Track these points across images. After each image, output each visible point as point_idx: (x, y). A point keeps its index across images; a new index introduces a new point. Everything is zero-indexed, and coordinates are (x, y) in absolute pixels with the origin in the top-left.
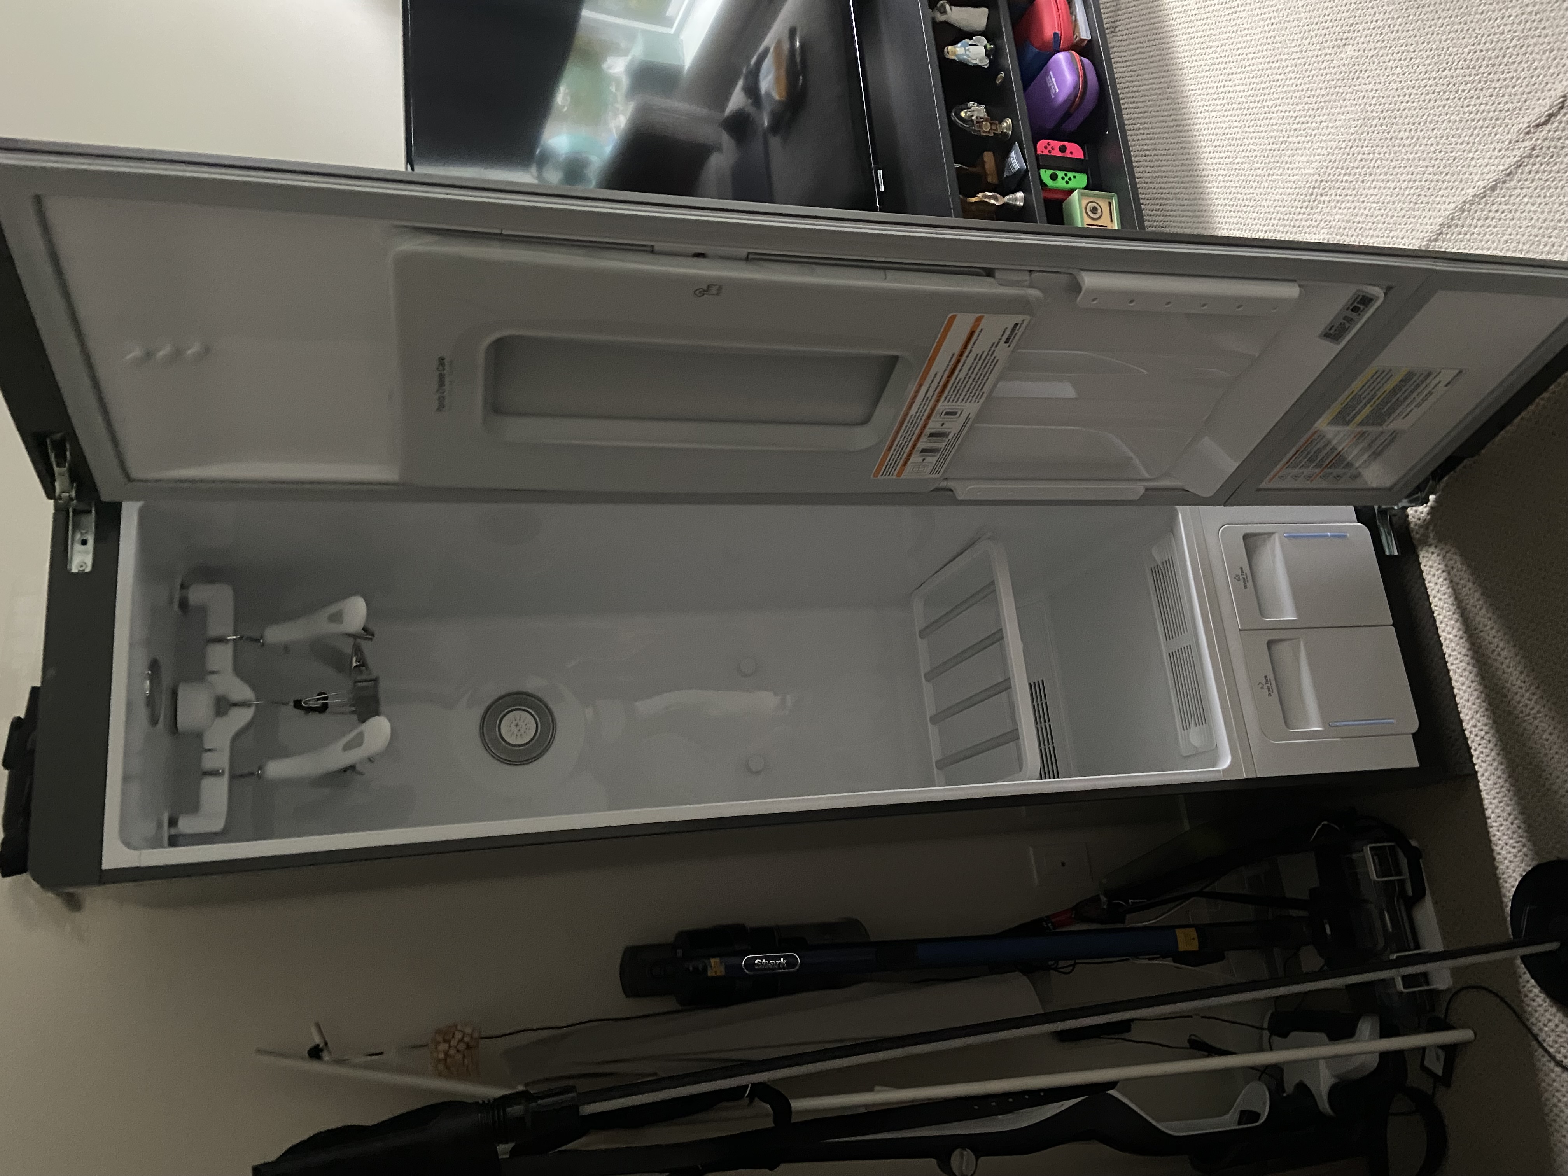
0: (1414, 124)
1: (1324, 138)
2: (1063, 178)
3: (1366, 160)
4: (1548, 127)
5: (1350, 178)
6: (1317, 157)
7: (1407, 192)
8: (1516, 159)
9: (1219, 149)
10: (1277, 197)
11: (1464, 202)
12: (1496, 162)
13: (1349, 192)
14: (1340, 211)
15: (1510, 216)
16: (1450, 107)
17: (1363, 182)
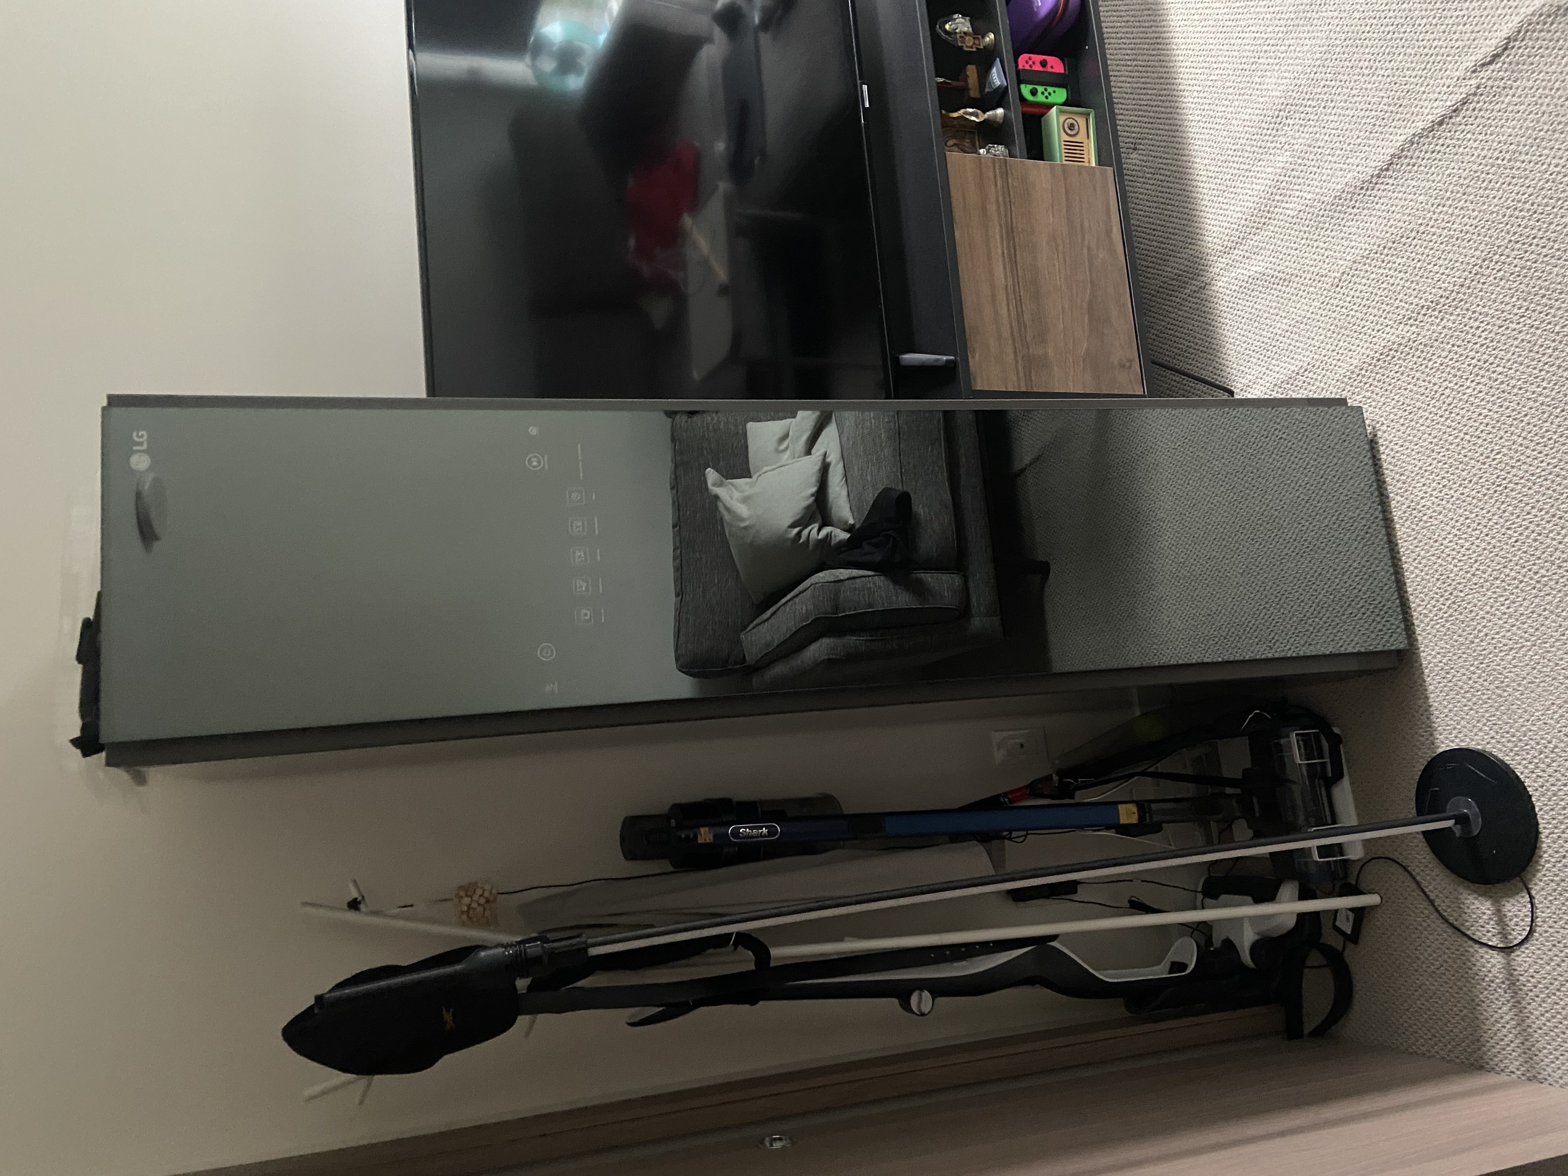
0: (1373, 54)
1: (1291, 62)
2: (1043, 93)
3: (1328, 87)
4: (1492, 67)
5: (1314, 103)
6: (1284, 81)
7: (1364, 121)
8: (1462, 96)
9: (1195, 65)
10: (1247, 117)
11: (1414, 134)
12: (1445, 97)
13: (1312, 117)
14: (1303, 135)
15: (1454, 150)
16: (1406, 40)
17: (1324, 108)
